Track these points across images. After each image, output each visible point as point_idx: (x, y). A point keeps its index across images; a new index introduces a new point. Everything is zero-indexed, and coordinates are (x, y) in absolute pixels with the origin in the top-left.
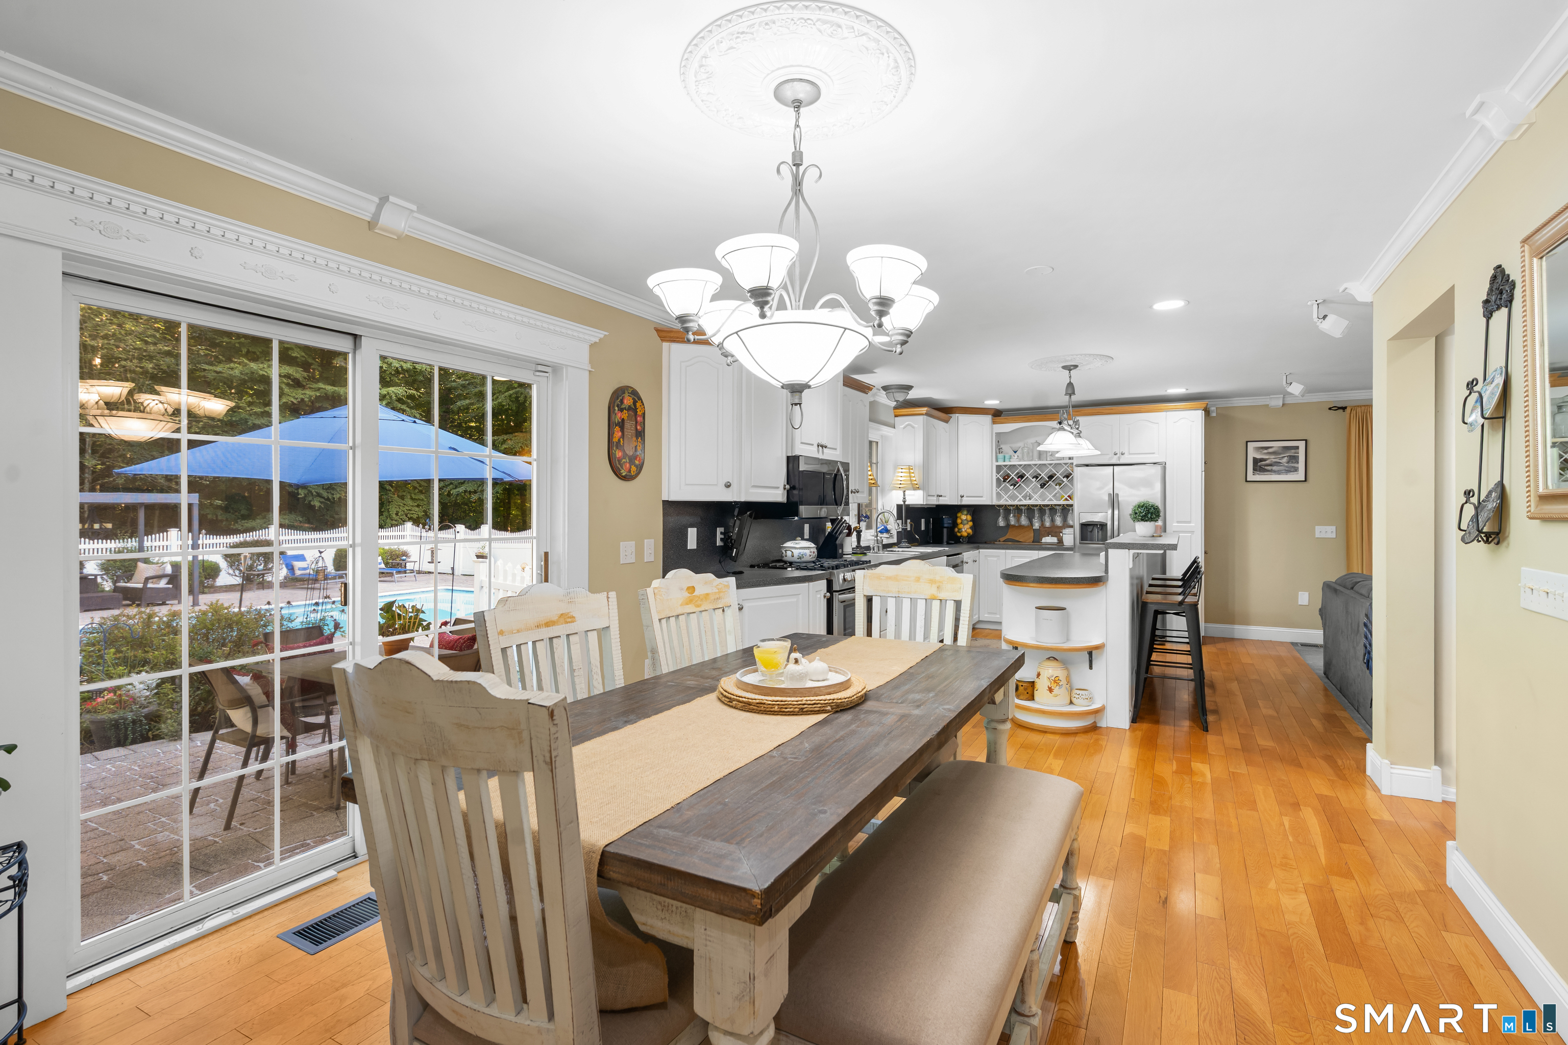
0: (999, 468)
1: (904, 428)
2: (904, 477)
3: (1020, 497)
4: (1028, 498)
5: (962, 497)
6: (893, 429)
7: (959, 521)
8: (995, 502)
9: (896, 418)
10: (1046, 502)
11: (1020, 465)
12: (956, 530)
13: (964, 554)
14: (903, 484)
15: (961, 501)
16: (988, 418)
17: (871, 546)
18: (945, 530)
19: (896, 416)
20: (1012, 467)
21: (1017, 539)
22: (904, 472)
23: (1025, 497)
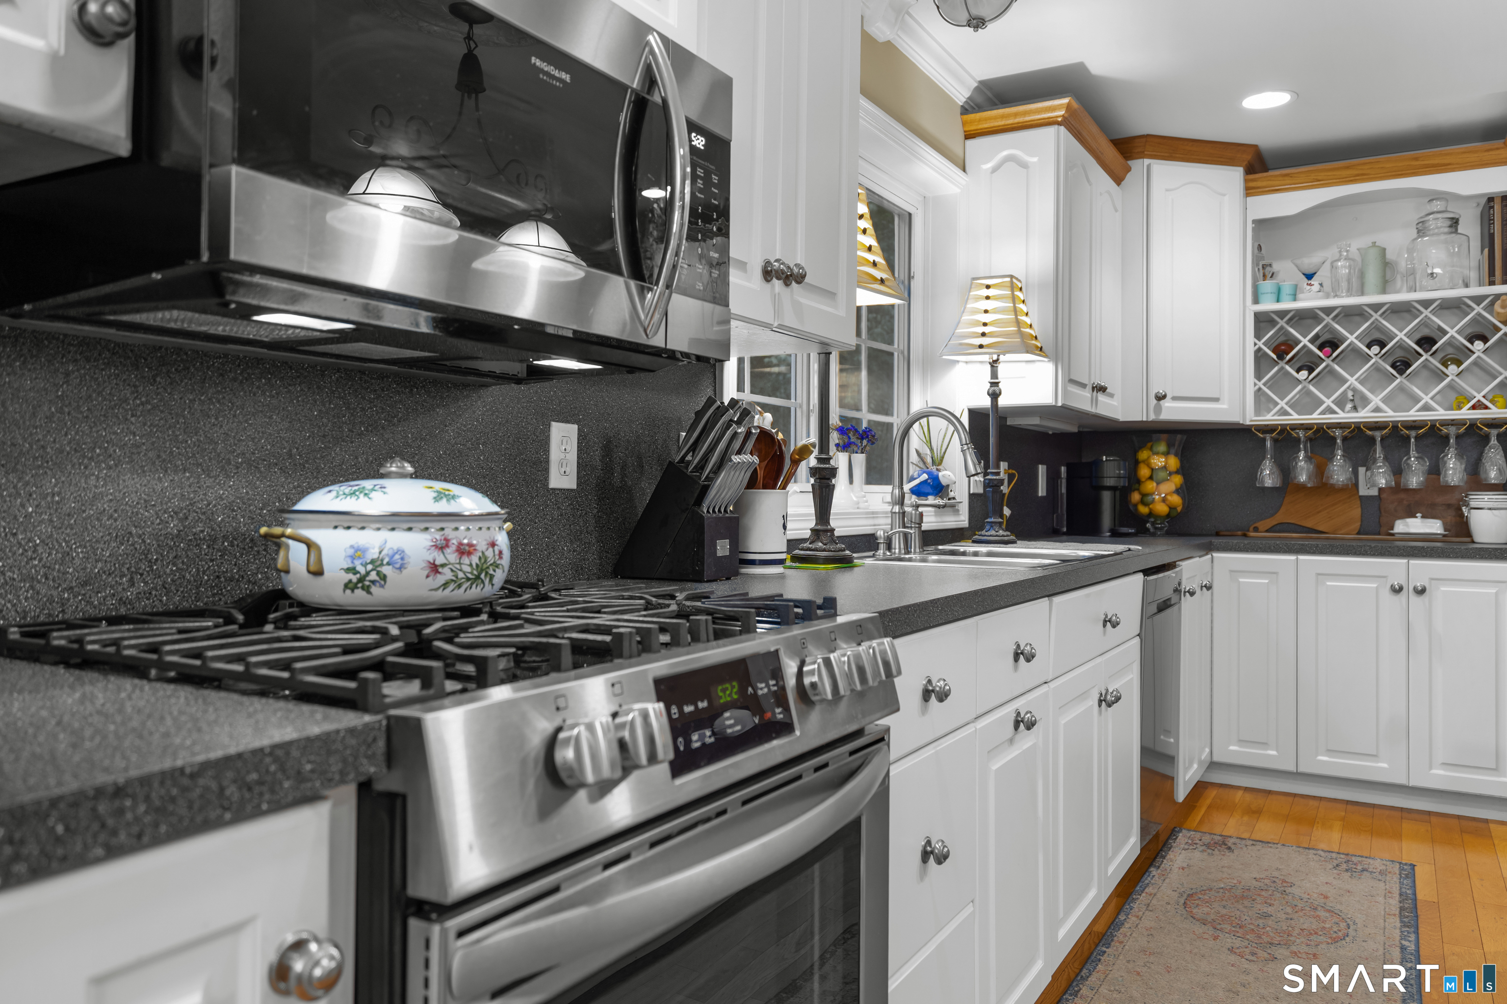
0: (1263, 321)
1: (995, 170)
2: (996, 311)
3: (1328, 402)
4: (1349, 406)
5: (1160, 398)
6: (960, 172)
7: (1144, 472)
8: (1250, 418)
9: (969, 143)
10: (1413, 414)
11: (1328, 310)
12: (1136, 497)
13: (1184, 564)
14: (991, 335)
15: (1158, 410)
16: (1234, 176)
17: (880, 533)
18: (1107, 497)
19: (969, 136)
20: (1304, 318)
21: (1309, 524)
22: (997, 298)
23: (1341, 403)
